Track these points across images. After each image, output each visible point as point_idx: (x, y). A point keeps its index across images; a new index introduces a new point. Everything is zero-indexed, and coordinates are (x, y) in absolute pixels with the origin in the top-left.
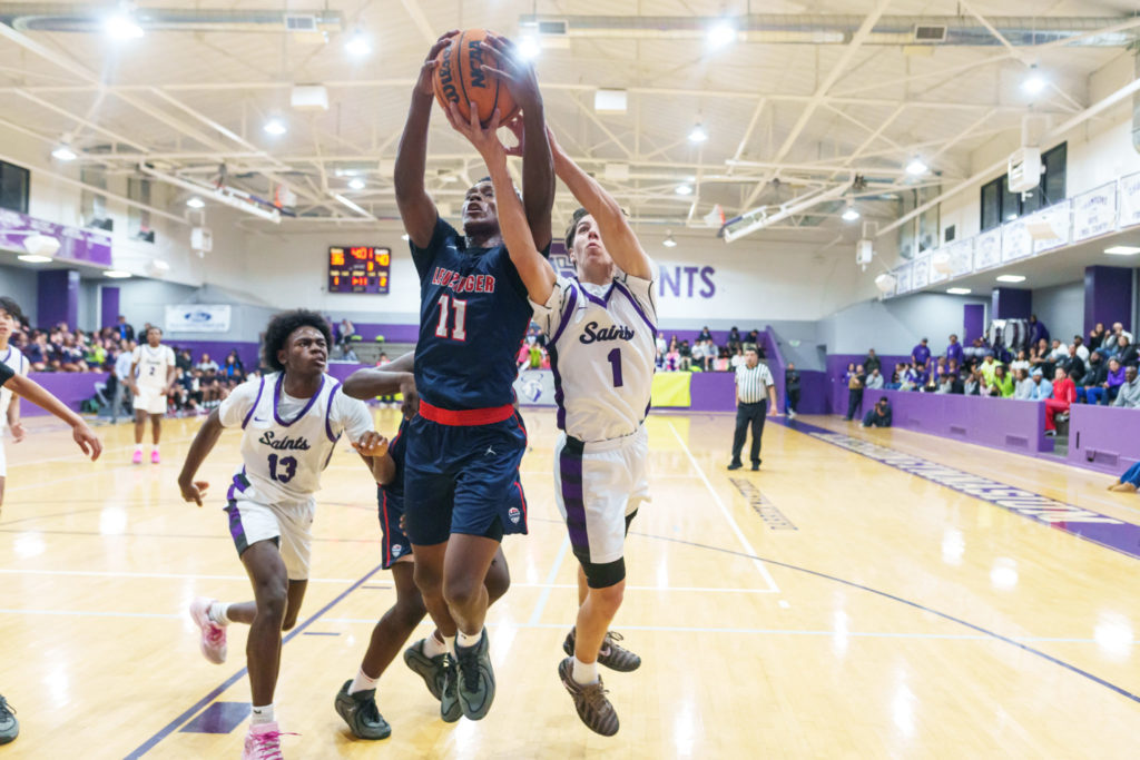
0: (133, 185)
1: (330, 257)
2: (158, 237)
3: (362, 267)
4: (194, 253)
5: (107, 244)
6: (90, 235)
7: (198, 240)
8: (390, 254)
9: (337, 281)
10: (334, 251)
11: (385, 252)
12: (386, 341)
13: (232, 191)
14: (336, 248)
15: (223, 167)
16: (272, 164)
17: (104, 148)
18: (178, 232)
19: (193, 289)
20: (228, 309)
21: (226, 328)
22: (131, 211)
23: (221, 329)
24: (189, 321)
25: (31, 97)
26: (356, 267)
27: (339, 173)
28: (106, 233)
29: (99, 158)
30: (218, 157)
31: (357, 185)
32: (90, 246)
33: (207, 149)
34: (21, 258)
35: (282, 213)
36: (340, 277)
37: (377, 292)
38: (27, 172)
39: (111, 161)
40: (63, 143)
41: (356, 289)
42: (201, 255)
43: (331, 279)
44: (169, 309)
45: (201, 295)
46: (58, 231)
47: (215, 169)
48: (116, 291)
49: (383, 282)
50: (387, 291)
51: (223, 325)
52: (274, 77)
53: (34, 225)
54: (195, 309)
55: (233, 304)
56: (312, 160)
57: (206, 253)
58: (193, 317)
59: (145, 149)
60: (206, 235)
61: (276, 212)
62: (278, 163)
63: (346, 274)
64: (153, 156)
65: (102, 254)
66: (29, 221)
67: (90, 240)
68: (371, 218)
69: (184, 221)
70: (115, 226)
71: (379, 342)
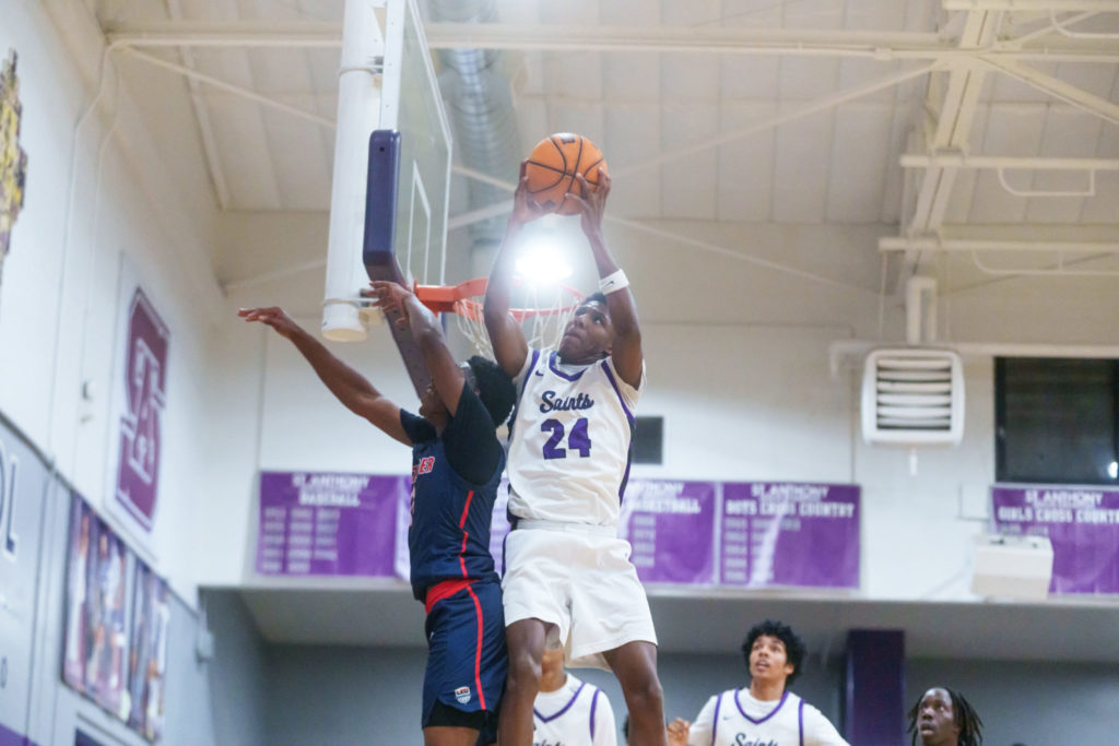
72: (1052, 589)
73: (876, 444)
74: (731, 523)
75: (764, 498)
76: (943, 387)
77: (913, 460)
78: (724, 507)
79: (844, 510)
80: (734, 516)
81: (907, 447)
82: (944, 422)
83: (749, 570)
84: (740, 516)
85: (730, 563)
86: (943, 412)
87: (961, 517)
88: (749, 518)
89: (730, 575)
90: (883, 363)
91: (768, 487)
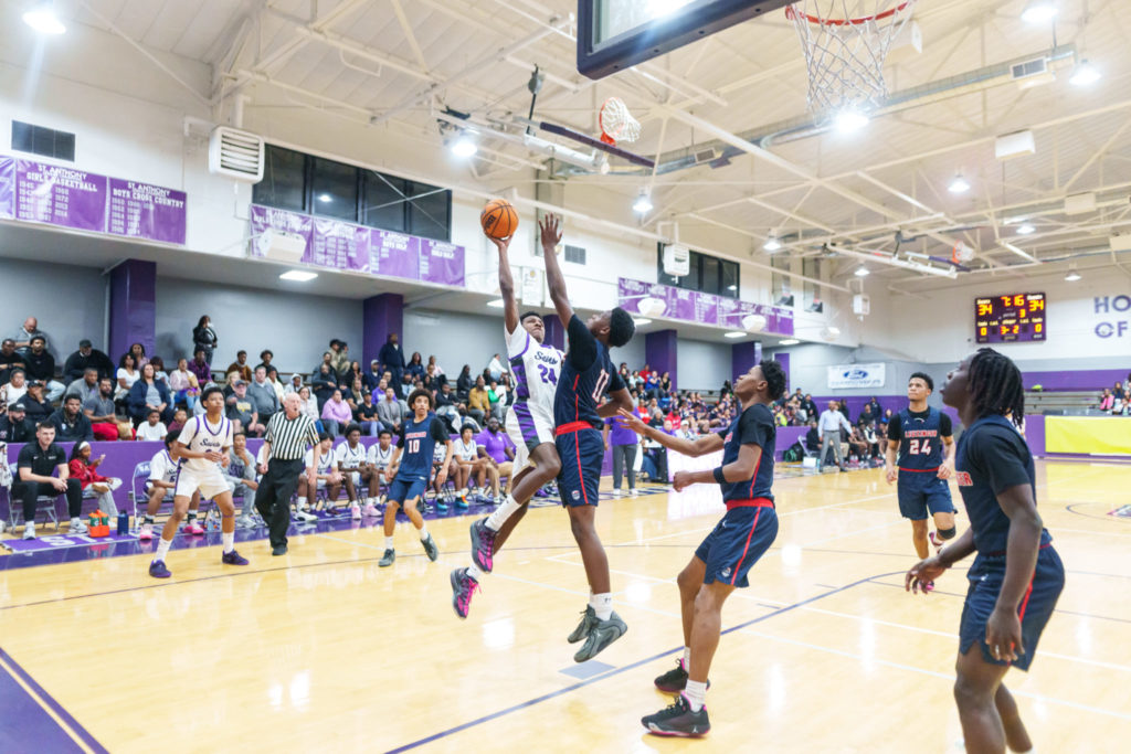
0: (807, 265)
1: (977, 308)
2: (825, 308)
3: (1013, 315)
4: (853, 317)
5: (790, 317)
6: (778, 311)
7: (859, 306)
8: (1044, 298)
9: (984, 332)
10: (979, 302)
11: (1040, 297)
12: (1045, 390)
13: (911, 254)
14: (982, 299)
15: (899, 233)
16: (943, 223)
17: (793, 236)
18: (841, 300)
19: (852, 350)
20: (883, 365)
21: (882, 384)
22: (806, 287)
23: (876, 385)
24: (847, 379)
25: (759, 203)
26: (1005, 315)
27: (1007, 222)
28: (789, 308)
29: (791, 245)
30: (894, 226)
31: (1026, 230)
32: (779, 320)
33: (885, 220)
34: (727, 335)
35: (960, 268)
36: (988, 327)
37: (1032, 339)
38: (738, 265)
39: (798, 246)
40: (771, 237)
41: (1006, 338)
42: (862, 318)
43: (978, 329)
44: (830, 369)
45: (857, 354)
46: (758, 310)
47: (891, 238)
48: (787, 356)
49: (1038, 328)
50: (1043, 338)
51: (879, 381)
52: (975, 135)
53: (743, 308)
54: (852, 368)
55: (886, 362)
56: (984, 213)
57: (864, 316)
58: (851, 374)
59: (832, 231)
60: (865, 300)
61: (953, 268)
62: (950, 221)
63: (995, 323)
64: (838, 235)
65: (786, 326)
66: (740, 304)
67: (778, 315)
68: (1036, 262)
69: (847, 290)
70: (795, 302)
71: (1036, 391)
72: (302, 260)
73: (218, 174)
74: (115, 200)
75: (134, 190)
76: (256, 153)
77: (236, 186)
78: (112, 192)
79: (179, 204)
80: (118, 197)
81: (234, 179)
82: (255, 171)
83: (126, 229)
84: (121, 198)
85: (114, 222)
86: (255, 166)
87: (235, 216)
88: (126, 200)
89: (114, 228)
90: (225, 134)
91: (137, 185)
